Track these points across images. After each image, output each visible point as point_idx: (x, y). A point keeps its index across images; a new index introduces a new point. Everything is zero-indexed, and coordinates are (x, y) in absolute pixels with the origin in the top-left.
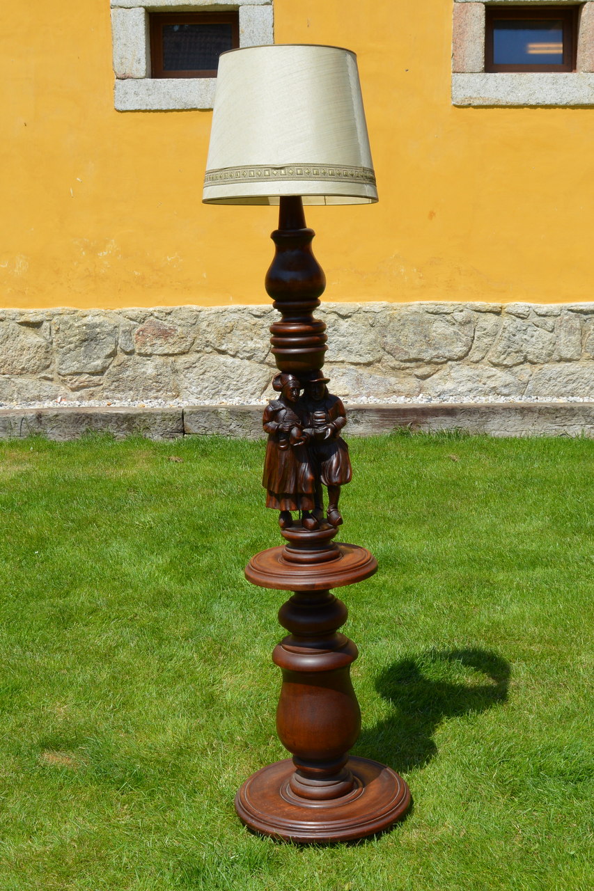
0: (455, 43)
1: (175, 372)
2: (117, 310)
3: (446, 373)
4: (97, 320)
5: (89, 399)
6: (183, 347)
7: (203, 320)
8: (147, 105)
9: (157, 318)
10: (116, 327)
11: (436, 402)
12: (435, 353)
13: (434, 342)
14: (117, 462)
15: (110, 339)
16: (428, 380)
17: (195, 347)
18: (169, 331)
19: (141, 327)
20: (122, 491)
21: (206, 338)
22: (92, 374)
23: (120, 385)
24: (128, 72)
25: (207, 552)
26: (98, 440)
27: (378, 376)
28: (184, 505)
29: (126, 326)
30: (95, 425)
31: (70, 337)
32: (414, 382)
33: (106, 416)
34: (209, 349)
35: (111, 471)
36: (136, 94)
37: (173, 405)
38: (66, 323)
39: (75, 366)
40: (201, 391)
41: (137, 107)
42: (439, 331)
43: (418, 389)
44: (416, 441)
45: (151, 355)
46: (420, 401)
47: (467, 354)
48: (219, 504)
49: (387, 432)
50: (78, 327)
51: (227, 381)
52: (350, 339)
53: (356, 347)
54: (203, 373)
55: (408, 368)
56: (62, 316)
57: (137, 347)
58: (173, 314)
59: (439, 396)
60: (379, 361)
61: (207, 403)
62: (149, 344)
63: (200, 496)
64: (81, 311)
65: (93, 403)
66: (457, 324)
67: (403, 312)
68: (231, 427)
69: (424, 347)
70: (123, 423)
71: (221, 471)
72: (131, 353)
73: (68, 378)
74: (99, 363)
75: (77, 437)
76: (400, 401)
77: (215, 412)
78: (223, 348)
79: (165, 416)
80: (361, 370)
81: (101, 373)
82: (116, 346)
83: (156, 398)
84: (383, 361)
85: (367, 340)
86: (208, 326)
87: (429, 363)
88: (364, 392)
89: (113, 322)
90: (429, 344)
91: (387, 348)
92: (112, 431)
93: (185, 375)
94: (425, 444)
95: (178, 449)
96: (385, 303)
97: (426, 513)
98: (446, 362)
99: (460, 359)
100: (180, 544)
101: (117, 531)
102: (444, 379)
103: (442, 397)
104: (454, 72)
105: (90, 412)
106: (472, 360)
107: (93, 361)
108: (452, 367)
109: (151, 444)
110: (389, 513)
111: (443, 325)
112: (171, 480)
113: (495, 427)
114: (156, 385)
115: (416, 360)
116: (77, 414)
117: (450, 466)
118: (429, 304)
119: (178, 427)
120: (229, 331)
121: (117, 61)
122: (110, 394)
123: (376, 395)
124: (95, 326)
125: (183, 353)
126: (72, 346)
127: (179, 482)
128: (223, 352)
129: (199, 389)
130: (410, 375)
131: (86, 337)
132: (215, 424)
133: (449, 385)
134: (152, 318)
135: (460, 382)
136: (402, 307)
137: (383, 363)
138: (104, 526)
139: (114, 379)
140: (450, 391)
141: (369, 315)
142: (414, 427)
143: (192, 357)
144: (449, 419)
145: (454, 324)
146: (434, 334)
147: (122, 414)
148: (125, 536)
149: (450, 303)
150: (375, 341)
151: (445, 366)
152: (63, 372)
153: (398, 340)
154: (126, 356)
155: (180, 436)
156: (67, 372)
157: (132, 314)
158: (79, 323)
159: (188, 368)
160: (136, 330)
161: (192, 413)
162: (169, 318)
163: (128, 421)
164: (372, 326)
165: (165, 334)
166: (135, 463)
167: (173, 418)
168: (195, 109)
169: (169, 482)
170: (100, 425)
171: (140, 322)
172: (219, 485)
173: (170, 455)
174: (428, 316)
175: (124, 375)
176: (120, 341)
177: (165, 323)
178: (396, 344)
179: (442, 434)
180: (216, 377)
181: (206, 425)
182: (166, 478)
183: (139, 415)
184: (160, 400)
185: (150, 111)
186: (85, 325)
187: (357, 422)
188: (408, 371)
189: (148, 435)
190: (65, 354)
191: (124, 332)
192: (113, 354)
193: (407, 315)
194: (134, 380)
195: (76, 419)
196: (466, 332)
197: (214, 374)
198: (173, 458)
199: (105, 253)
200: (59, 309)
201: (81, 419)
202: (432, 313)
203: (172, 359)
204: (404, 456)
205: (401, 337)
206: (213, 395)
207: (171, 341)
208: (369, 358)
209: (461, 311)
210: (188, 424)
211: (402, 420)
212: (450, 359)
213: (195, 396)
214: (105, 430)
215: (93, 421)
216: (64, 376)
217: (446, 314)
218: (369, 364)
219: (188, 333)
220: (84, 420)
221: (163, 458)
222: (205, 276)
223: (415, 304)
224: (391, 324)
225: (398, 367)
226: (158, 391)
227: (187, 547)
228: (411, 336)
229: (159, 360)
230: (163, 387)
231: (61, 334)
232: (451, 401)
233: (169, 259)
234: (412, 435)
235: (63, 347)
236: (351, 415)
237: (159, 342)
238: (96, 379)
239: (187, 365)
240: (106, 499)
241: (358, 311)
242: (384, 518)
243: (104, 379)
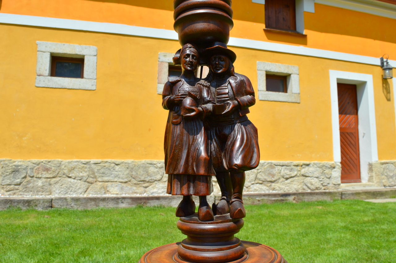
0: (158, 74)
1: (50, 184)
2: (28, 160)
3: (154, 186)
4: (20, 164)
5: (13, 195)
6: (54, 175)
7: (63, 165)
8: (48, 85)
9: (44, 163)
10: (27, 167)
11: (151, 196)
12: (150, 178)
13: (150, 174)
14: (20, 218)
15: (24, 171)
16: (148, 188)
17: (59, 175)
18: (49, 169)
19: (37, 167)
20: (20, 229)
21: (63, 172)
22: (15, 185)
23: (27, 189)
24: (42, 73)
25: (58, 256)
26: (14, 210)
27: (129, 187)
28: (49, 235)
29: (31, 166)
30: (13, 204)
31: (8, 170)
32: (142, 189)
33: (19, 200)
34: (64, 176)
35: (16, 222)
36: (44, 81)
37: (49, 197)
38: (6, 164)
39: (8, 182)
40: (60, 192)
41: (44, 86)
42: (152, 170)
43: (144, 192)
44: (146, 209)
45: (41, 178)
46: (145, 195)
47: (161, 179)
48: (65, 233)
49: (134, 206)
50: (12, 166)
51: (71, 189)
52: (120, 173)
53: (121, 176)
54: (62, 185)
55: (140, 184)
56: (5, 162)
57: (35, 175)
58: (51, 162)
59: (152, 194)
60: (130, 181)
61: (63, 196)
62: (40, 173)
63: (56, 231)
64: (13, 160)
65: (14, 196)
66: (158, 168)
67: (139, 163)
68: (72, 205)
69: (146, 176)
70: (26, 203)
71: (67, 220)
72: (33, 177)
73: (5, 186)
74: (18, 181)
75: (5, 209)
76: (138, 195)
77: (66, 199)
78: (70, 175)
79: (44, 201)
80: (123, 185)
81: (19, 184)
82: (27, 174)
83: (42, 195)
84: (131, 181)
85: (126, 173)
86: (65, 167)
87: (148, 182)
88: (124, 193)
89: (26, 164)
90: (148, 175)
91: (133, 176)
92: (20, 207)
93: (54, 186)
94: (150, 210)
95: (48, 213)
96: (132, 160)
97: (160, 234)
98: (154, 182)
99: (159, 180)
100: (44, 252)
101: (12, 247)
102: (153, 188)
103: (153, 194)
104: (158, 83)
105: (12, 199)
106: (163, 181)
107: (17, 180)
108: (156, 184)
109: (36, 211)
110: (143, 235)
111: (153, 168)
112: (44, 225)
113: (174, 204)
114: (42, 189)
115: (143, 181)
116: (6, 200)
117: (162, 217)
118: (148, 161)
119: (49, 205)
120: (73, 169)
121: (38, 69)
122: (22, 193)
123: (129, 194)
124: (18, 166)
125: (54, 177)
126: (8, 174)
127: (47, 225)
128: (70, 177)
129: (60, 191)
130: (141, 186)
131: (14, 170)
132: (65, 204)
133: (155, 190)
134: (42, 163)
135: (159, 189)
136: (139, 161)
137: (131, 182)
138: (6, 245)
139: (25, 187)
140: (156, 192)
141: (126, 164)
142: (144, 204)
143: (57, 179)
144: (157, 201)
145: (157, 168)
146: (150, 171)
147: (26, 200)
148: (15, 249)
149: (156, 160)
150: (129, 174)
151: (154, 183)
152: (3, 184)
153: (137, 174)
154: (30, 178)
155: (50, 209)
156: (5, 184)
157: (34, 162)
158: (12, 165)
159: (55, 183)
160: (35, 168)
161: (56, 199)
162: (49, 164)
163: (28, 203)
164: (127, 168)
165: (47, 170)
166: (28, 218)
167: (48, 201)
168: (66, 88)
169: (43, 225)
170: (16, 204)
171: (37, 165)
172: (66, 226)
173: (45, 215)
174: (148, 165)
175: (29, 186)
176: (28, 172)
177: (48, 166)
178: (136, 175)
179: (155, 207)
180: (66, 187)
181: (61, 204)
182: (42, 224)
183: (33, 200)
184: (43, 196)
185: (48, 88)
186: (14, 165)
187: (122, 202)
188: (140, 185)
189: (36, 208)
190: (4, 177)
191: (30, 168)
192: (25, 177)
193: (140, 164)
194: (33, 187)
195: (5, 202)
196: (161, 171)
197: (66, 185)
198: (46, 216)
199: (26, 138)
200: (4, 159)
201: (8, 202)
202: (149, 164)
203: (49, 179)
204: (143, 214)
205: (138, 173)
206: (65, 194)
207: (49, 172)
208: (126, 180)
209: (160, 163)
210: (54, 204)
211: (140, 201)
212: (156, 181)
213: (58, 194)
214: (18, 206)
215: (13, 203)
216: (3, 185)
217: (155, 164)
218: (126, 182)
219: (57, 170)
220: (9, 202)
221: (41, 217)
222: (65, 148)
223: (143, 161)
224: (135, 168)
225: (137, 183)
226: (43, 192)
227: (48, 254)
228: (142, 172)
229: (44, 180)
230: (45, 190)
231: (4, 169)
232: (156, 195)
233: (51, 142)
234: (144, 207)
235: (4, 174)
236: (120, 200)
237: (44, 173)
238: (17, 187)
239: (55, 182)
240: (11, 233)
241: (122, 163)
242: (142, 237)
243: (20, 187)
